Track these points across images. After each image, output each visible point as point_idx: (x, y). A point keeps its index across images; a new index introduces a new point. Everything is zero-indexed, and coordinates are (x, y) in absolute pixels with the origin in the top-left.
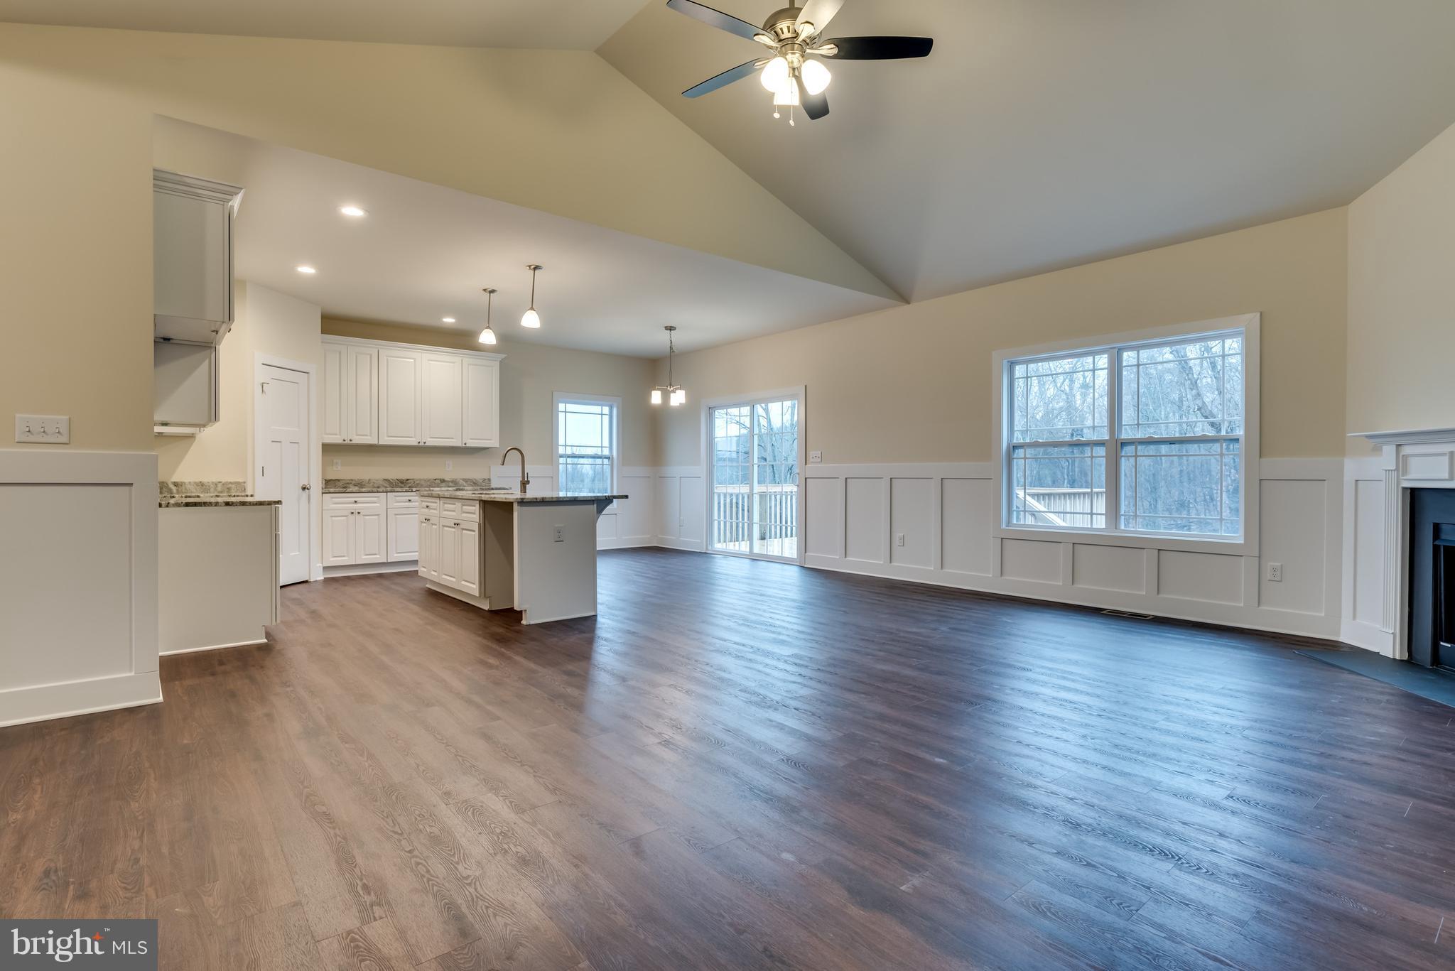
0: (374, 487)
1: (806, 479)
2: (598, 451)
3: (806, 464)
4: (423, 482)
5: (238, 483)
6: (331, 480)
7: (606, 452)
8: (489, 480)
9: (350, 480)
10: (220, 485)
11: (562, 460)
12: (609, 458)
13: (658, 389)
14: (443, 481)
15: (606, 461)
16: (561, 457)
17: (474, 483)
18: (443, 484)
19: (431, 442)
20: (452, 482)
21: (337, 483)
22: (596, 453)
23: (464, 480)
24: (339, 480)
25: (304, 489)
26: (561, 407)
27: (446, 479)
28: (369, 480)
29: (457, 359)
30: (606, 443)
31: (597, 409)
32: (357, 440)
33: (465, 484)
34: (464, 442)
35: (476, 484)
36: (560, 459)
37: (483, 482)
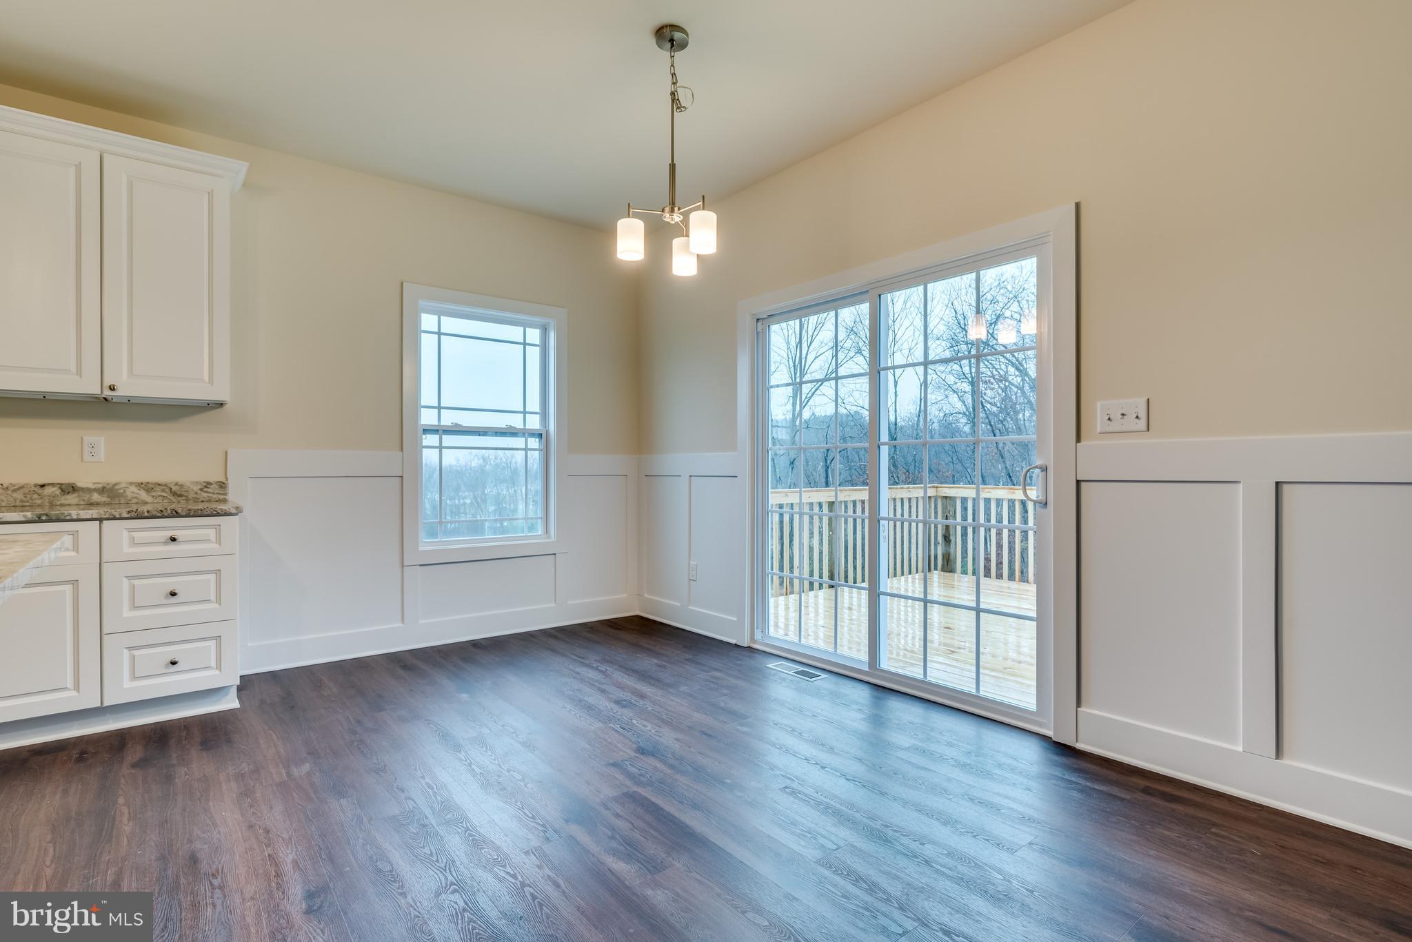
1: (1078, 482)
2: (516, 422)
3: (1078, 439)
7: (534, 423)
8: (222, 485)
11: (428, 438)
12: (540, 435)
13: (636, 216)
14: (69, 489)
15: (534, 443)
16: (426, 431)
17: (175, 494)
18: (72, 498)
20: (102, 490)
22: (509, 424)
23: (148, 487)
26: (428, 321)
27: (81, 485)
30: (534, 404)
31: (515, 333)
33: (143, 495)
34: (107, 383)
35: (181, 496)
36: (424, 436)
37: (201, 490)
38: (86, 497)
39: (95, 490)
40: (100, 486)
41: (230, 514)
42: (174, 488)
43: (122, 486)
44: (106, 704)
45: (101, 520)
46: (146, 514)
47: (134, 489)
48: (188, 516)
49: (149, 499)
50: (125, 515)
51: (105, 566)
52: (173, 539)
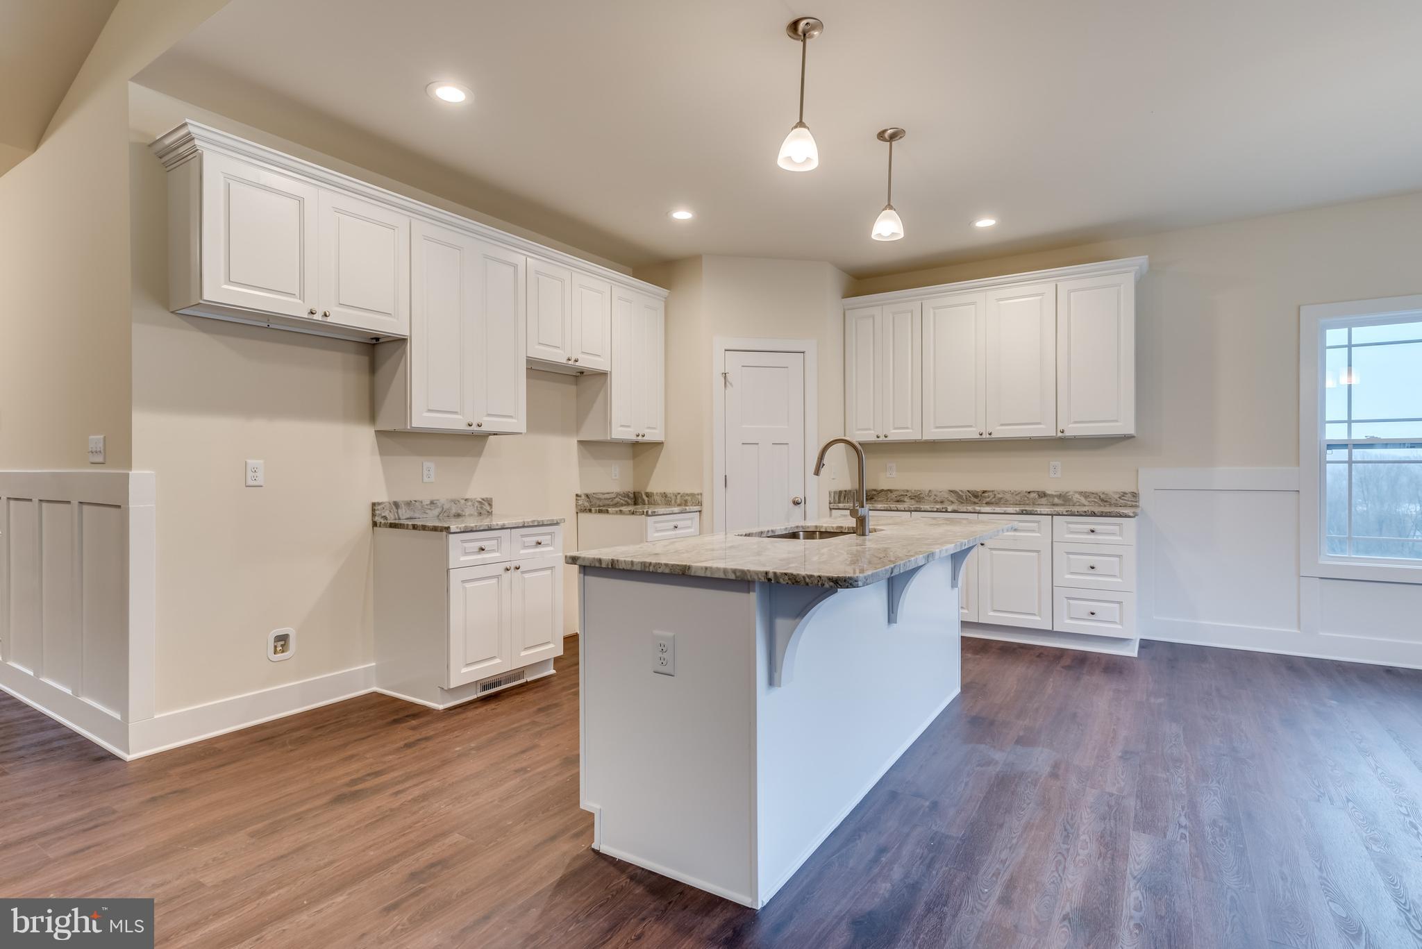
0: (936, 502)
4: (1008, 496)
5: (693, 495)
6: (882, 490)
8: (1135, 495)
9: (903, 491)
10: (679, 497)
11: (1332, 455)
14: (1042, 495)
16: (1331, 446)
18: (1044, 501)
19: (1001, 432)
20: (1060, 496)
21: (890, 495)
23: (1086, 495)
24: (891, 491)
25: (796, 503)
27: (1048, 492)
28: (930, 491)
29: (1047, 288)
32: (895, 435)
33: (1083, 500)
34: (1060, 428)
35: (1106, 501)
36: (1329, 451)
37: (1120, 498)
38: (1051, 500)
39: (1056, 496)
40: (1058, 493)
41: (1129, 517)
42: (1102, 496)
43: (1071, 493)
44: (1055, 630)
45: (1052, 515)
46: (1076, 513)
47: (1077, 496)
48: (1101, 516)
49: (1086, 503)
50: (1065, 513)
51: (1054, 543)
52: (1093, 531)
